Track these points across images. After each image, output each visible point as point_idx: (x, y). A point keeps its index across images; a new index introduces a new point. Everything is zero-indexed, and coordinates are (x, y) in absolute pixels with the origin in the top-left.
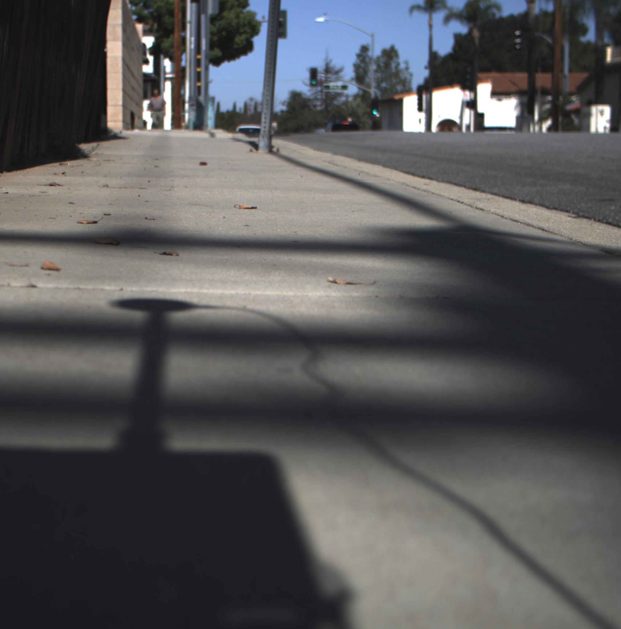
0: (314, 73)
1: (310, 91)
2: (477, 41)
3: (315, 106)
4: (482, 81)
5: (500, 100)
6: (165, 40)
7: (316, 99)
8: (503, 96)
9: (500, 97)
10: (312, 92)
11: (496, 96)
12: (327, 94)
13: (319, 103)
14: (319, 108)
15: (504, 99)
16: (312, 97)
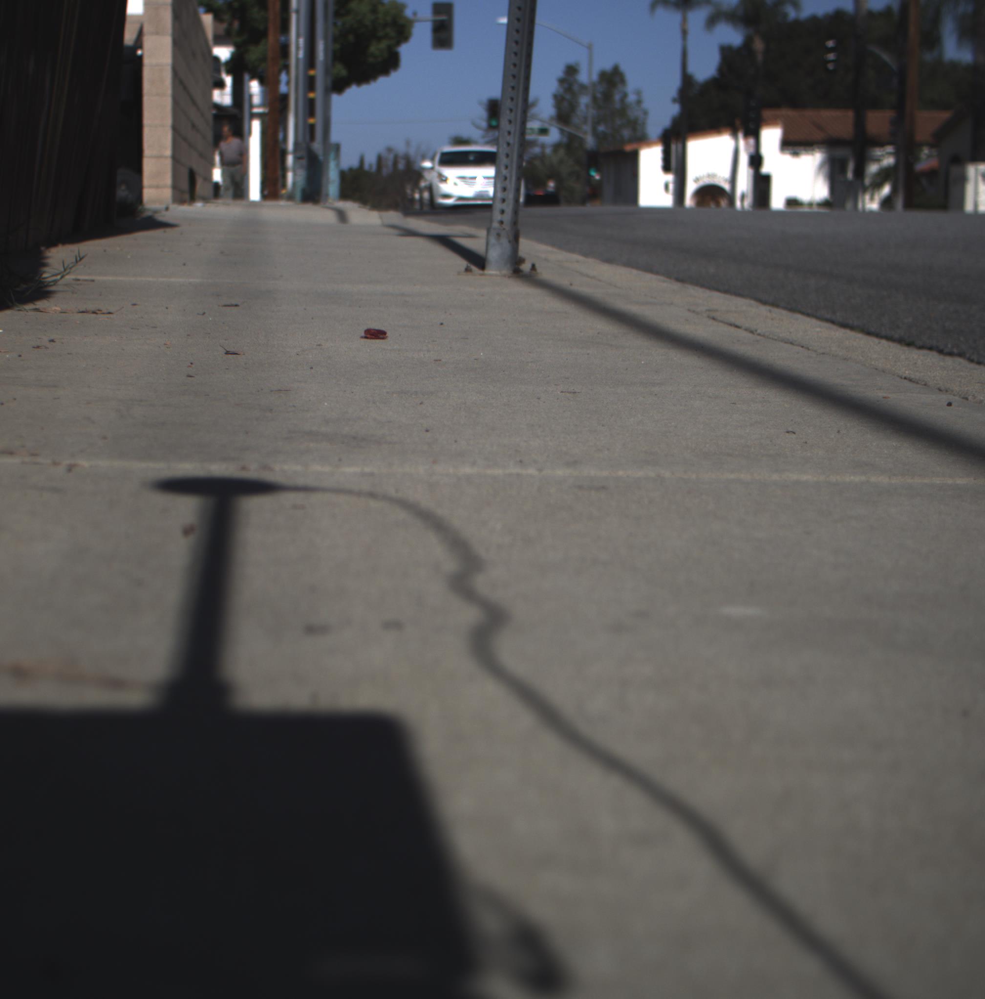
0: (494, 108)
2: (760, 58)
5: (796, 154)
6: (252, 48)
8: (802, 148)
9: (797, 149)
11: (790, 148)
15: (803, 152)
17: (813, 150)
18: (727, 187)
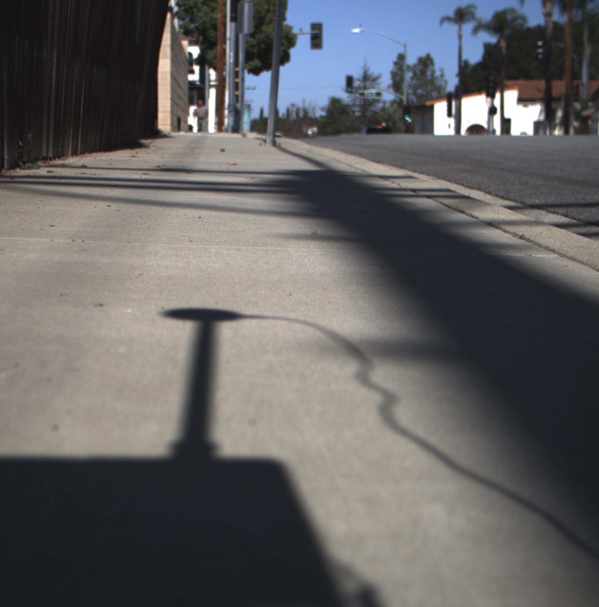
0: (350, 81)
1: (348, 97)
2: (504, 51)
3: (354, 112)
4: (509, 88)
5: (526, 106)
6: (209, 52)
7: (354, 105)
8: (529, 103)
9: (526, 103)
10: (350, 99)
11: (522, 103)
12: (365, 100)
13: (357, 109)
14: (357, 114)
15: (530, 105)
16: (350, 104)
17: (535, 104)
18: (485, 126)
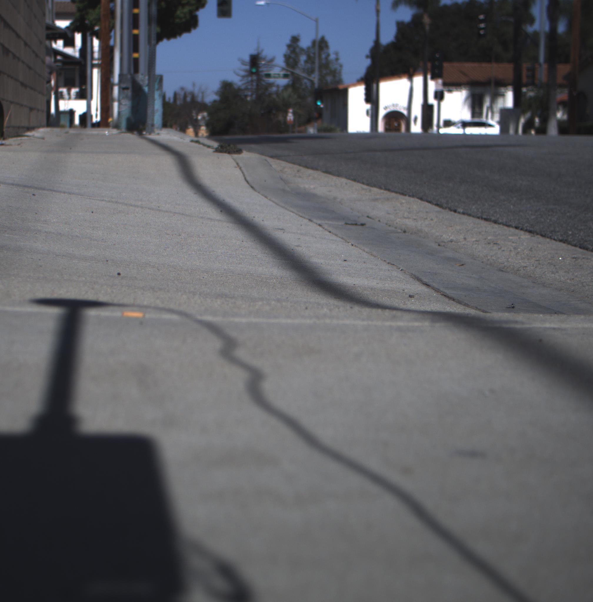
0: (255, 59)
2: (427, 28)
9: (451, 88)
10: (243, 82)
11: (446, 87)
13: (250, 93)
14: (249, 99)
16: (243, 87)
17: (461, 89)
18: (405, 112)
